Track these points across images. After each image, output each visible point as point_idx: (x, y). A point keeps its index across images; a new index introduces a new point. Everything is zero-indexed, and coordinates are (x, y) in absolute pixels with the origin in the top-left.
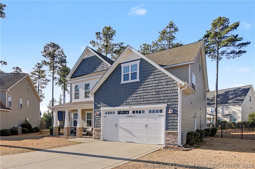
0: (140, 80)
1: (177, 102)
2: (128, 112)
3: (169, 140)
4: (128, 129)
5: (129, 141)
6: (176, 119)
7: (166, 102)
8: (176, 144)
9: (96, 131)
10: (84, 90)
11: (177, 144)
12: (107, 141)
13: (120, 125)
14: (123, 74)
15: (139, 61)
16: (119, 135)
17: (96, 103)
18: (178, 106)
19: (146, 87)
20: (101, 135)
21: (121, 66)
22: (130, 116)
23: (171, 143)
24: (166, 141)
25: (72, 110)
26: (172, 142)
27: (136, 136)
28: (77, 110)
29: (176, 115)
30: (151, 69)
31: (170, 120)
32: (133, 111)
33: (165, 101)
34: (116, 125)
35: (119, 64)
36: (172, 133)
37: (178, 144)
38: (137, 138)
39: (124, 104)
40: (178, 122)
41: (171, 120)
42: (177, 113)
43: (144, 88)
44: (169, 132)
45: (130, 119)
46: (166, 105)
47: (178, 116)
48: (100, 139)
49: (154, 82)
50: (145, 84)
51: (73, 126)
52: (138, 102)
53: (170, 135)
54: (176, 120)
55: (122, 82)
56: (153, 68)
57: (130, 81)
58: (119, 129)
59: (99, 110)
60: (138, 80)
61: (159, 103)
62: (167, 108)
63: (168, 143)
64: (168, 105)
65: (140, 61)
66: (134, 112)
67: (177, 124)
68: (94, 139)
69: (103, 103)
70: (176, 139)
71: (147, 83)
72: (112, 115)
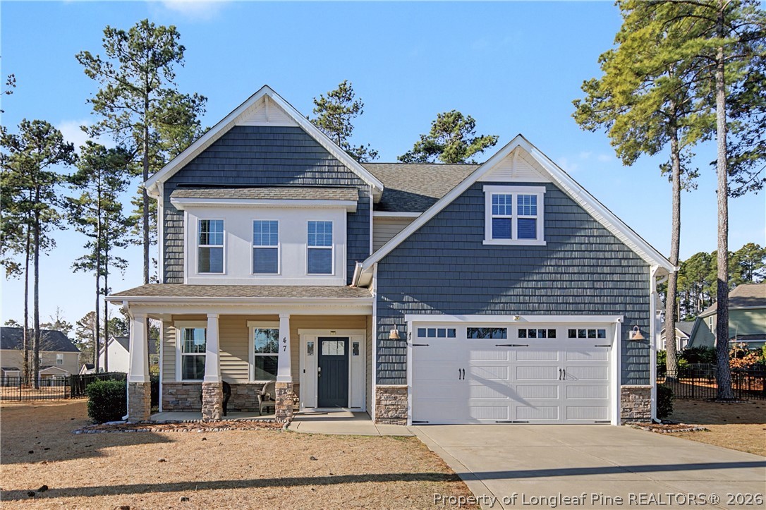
0: (547, 243)
1: (647, 311)
2: (502, 332)
3: (631, 409)
4: (506, 384)
5: (508, 420)
6: (646, 354)
7: (620, 311)
8: (647, 416)
9: (386, 392)
10: (251, 244)
11: (650, 416)
12: (427, 424)
13: (475, 371)
14: (489, 216)
15: (543, 189)
16: (472, 404)
17: (382, 297)
18: (649, 322)
19: (565, 266)
20: (410, 405)
21: (482, 190)
22: (510, 346)
23: (637, 416)
24: (624, 410)
25: (173, 315)
26: (639, 413)
27: (532, 404)
28: (276, 318)
29: (646, 346)
30: (579, 217)
31: (630, 356)
32: (519, 330)
33: (618, 307)
34: (462, 372)
35: (476, 182)
36: (639, 389)
37: (652, 418)
38: (534, 407)
39: (495, 307)
40: (649, 363)
41: (633, 356)
42: (648, 339)
43: (559, 266)
44: (629, 389)
45: (509, 354)
46: (622, 317)
47: (650, 346)
48: (404, 421)
49: (586, 254)
50: (561, 255)
51: (179, 379)
52: (541, 305)
53: (634, 395)
54: (645, 356)
55: (489, 240)
56: (584, 217)
57: (515, 240)
58: (472, 384)
59: (399, 321)
60: (540, 241)
61: (601, 311)
62: (626, 327)
63: (628, 417)
64: (625, 317)
65: (547, 191)
66: (522, 333)
67: (647, 367)
68: (377, 422)
69: (415, 300)
70: (647, 405)
71: (567, 255)
72: (447, 340)
